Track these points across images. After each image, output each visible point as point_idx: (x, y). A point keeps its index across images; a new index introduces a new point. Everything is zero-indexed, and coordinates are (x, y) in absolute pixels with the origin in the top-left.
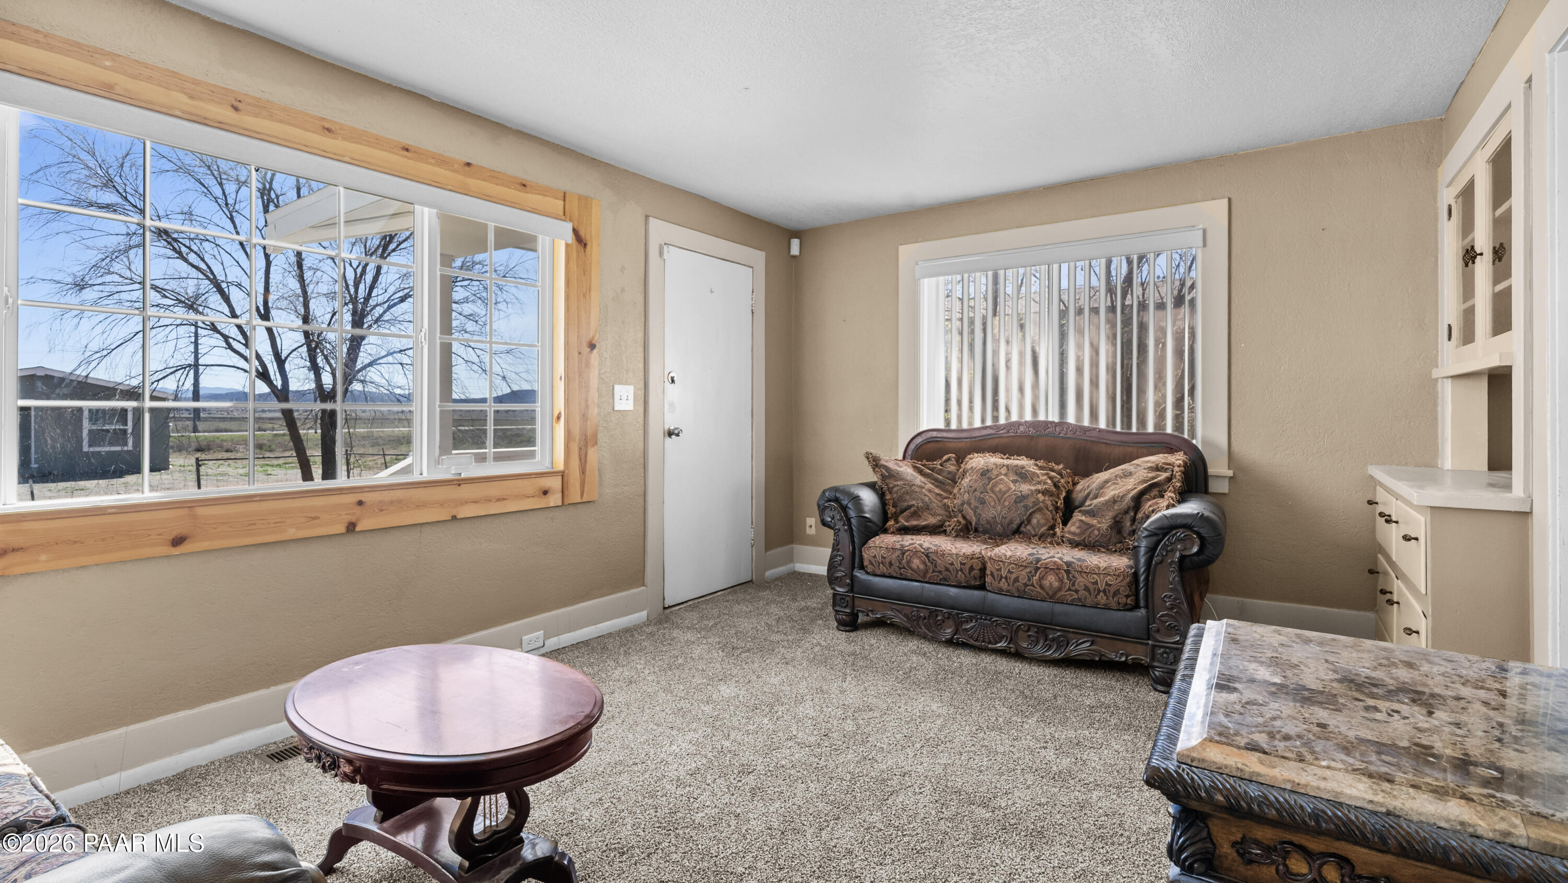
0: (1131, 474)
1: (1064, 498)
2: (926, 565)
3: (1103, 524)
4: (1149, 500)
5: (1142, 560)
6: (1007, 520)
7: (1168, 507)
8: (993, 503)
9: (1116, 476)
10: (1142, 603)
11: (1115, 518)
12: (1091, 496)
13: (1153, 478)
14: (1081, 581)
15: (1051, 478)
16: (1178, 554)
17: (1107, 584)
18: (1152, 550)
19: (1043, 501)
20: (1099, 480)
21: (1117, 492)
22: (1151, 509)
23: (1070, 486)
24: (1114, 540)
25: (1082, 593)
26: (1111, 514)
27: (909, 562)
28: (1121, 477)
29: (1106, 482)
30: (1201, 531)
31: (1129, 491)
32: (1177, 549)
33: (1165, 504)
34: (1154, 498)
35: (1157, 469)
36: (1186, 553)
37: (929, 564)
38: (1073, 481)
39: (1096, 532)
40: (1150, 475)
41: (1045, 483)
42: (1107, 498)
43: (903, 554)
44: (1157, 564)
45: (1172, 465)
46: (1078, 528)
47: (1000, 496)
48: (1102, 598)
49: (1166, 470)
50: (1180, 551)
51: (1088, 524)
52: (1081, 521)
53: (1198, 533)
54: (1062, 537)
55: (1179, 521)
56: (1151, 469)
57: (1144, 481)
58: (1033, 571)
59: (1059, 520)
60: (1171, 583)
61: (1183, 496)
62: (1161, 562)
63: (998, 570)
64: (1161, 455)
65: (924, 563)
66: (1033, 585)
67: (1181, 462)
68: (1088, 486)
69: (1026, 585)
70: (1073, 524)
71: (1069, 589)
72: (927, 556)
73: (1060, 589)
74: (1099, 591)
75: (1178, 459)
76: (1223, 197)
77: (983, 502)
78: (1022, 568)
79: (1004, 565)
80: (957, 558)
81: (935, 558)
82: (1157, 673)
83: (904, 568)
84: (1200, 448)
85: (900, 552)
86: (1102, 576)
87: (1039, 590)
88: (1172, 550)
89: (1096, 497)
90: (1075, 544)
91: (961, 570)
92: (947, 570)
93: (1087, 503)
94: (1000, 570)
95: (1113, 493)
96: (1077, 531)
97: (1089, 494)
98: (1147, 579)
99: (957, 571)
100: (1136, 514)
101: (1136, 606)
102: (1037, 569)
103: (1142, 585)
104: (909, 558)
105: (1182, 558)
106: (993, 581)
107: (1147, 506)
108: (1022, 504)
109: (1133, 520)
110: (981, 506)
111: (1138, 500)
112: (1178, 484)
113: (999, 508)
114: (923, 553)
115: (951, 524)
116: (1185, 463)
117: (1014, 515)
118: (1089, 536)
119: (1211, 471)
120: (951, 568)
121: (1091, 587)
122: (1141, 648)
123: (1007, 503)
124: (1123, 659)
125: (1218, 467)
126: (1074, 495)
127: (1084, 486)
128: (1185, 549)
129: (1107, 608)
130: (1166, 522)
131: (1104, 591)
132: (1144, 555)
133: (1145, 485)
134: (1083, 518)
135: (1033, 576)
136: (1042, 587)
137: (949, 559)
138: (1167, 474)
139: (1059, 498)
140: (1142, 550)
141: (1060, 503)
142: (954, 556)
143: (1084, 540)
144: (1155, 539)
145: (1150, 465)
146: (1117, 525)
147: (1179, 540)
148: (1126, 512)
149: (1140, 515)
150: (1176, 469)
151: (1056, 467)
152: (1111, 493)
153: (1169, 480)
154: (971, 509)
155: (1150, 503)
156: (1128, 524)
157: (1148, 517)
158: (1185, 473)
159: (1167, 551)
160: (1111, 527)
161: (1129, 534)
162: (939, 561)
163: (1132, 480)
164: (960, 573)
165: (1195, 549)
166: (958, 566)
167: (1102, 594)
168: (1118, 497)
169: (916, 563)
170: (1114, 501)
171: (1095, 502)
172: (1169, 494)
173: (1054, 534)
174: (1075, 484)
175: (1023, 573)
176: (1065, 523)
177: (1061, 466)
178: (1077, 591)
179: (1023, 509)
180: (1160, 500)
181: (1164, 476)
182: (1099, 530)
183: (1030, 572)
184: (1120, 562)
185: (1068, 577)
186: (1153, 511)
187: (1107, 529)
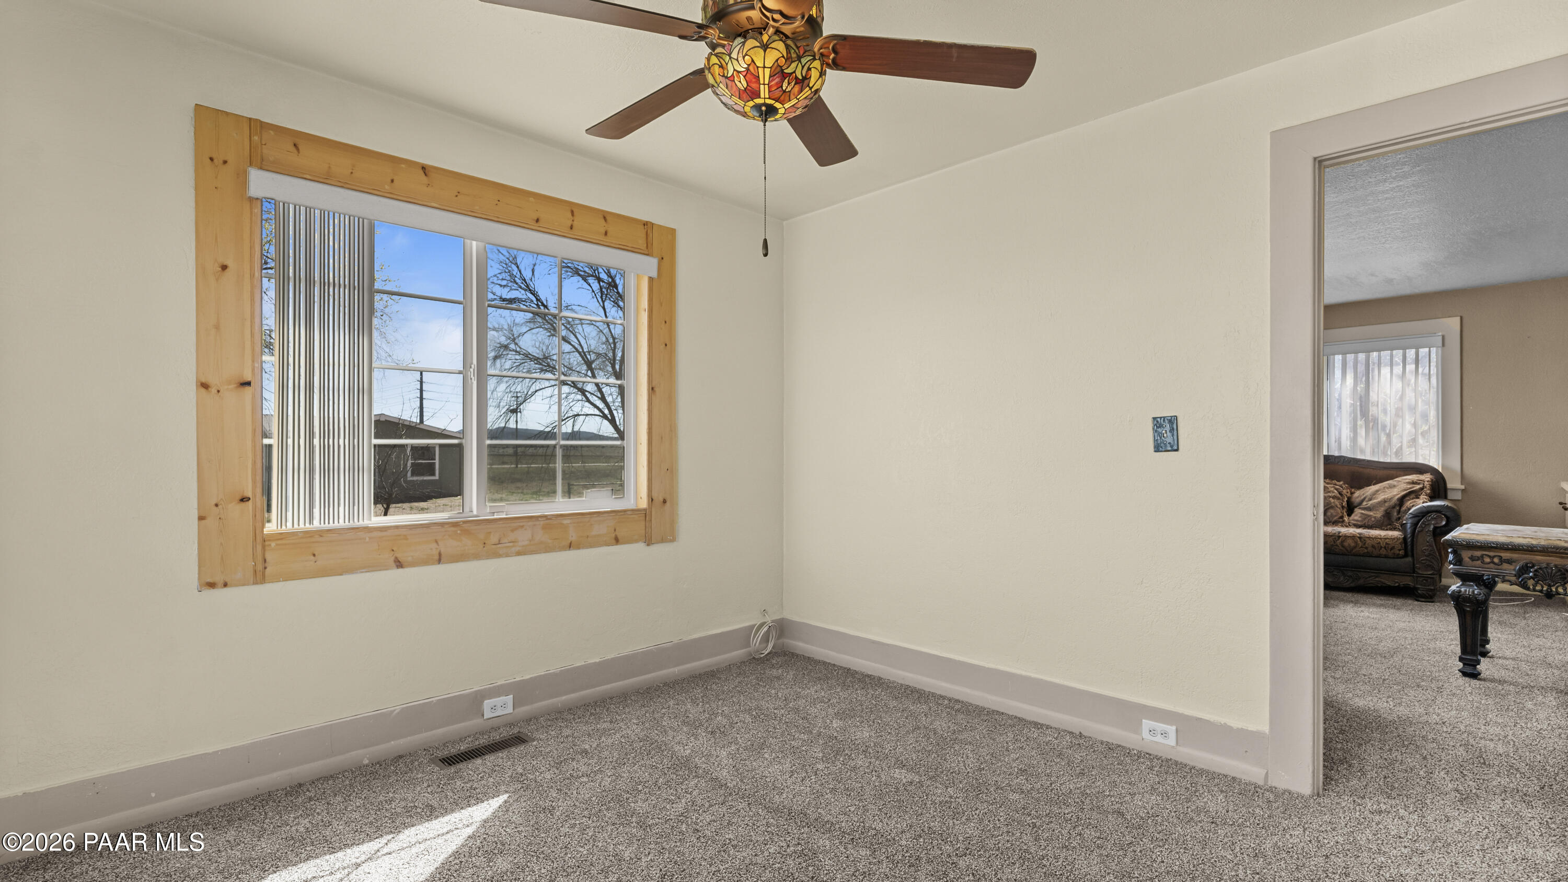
0: (1394, 486)
1: (1347, 501)
3: (1378, 514)
4: (1409, 500)
5: (1409, 531)
7: (1423, 503)
9: (1384, 488)
10: (1410, 553)
11: (1386, 511)
12: (1367, 499)
13: (1410, 488)
14: (1368, 541)
15: (1336, 489)
16: (1432, 527)
17: (1387, 544)
18: (1415, 525)
19: (1334, 502)
20: (1371, 491)
21: (1386, 496)
22: (1412, 505)
23: (1349, 495)
24: (1385, 523)
25: (1370, 549)
26: (1383, 509)
28: (1388, 488)
29: (1377, 491)
30: (1447, 514)
31: (1395, 496)
32: (1432, 524)
33: (1421, 501)
34: (1413, 499)
35: (1413, 483)
36: (1437, 525)
38: (1351, 491)
39: (1373, 518)
40: (1409, 486)
41: (1333, 492)
42: (1379, 500)
44: (1419, 532)
45: (1424, 481)
46: (1360, 517)
48: (1383, 552)
49: (1419, 484)
50: (1433, 524)
51: (1366, 515)
52: (1362, 513)
53: (1445, 516)
54: (1349, 523)
55: (1433, 509)
56: (1409, 483)
57: (1405, 490)
58: (1337, 538)
59: (1345, 514)
60: (1428, 542)
61: (1432, 498)
62: (1422, 531)
64: (1414, 475)
66: (1337, 545)
67: (1429, 479)
68: (1363, 494)
70: (1356, 515)
71: (1362, 547)
73: (1355, 547)
74: (1381, 547)
75: (1427, 477)
76: (1456, 316)
82: (1419, 592)
84: (1440, 471)
86: (1383, 539)
87: (1341, 548)
88: (1428, 524)
89: (1370, 500)
90: (1357, 526)
93: (1364, 503)
95: (1383, 497)
96: (1360, 519)
97: (1365, 498)
98: (1412, 541)
100: (1400, 508)
101: (1406, 556)
102: (1339, 537)
103: (1409, 544)
105: (1435, 528)
107: (1408, 504)
109: (1399, 512)
111: (1402, 500)
112: (1429, 491)
116: (1432, 480)
118: (1368, 522)
119: (1449, 486)
121: (1376, 545)
122: (1409, 578)
124: (1397, 585)
125: (1454, 483)
126: (1353, 500)
127: (1358, 494)
128: (1437, 523)
129: (1386, 557)
130: (1425, 510)
131: (1385, 548)
132: (1411, 527)
133: (1406, 492)
134: (1363, 512)
135: (1337, 540)
136: (1343, 546)
138: (1421, 486)
139: (1343, 501)
140: (1409, 525)
141: (1345, 504)
143: (1365, 524)
144: (1417, 519)
145: (1407, 481)
146: (1387, 514)
147: (1433, 519)
148: (1394, 507)
149: (1404, 508)
150: (1426, 483)
151: (1338, 483)
152: (1380, 497)
153: (1422, 489)
155: (1410, 502)
156: (1395, 514)
157: (1409, 509)
158: (1431, 485)
159: (1426, 525)
160: (1383, 516)
161: (1396, 520)
163: (1396, 490)
165: (1444, 523)
167: (1383, 549)
168: (1388, 499)
170: (1385, 501)
171: (1371, 502)
172: (1422, 497)
173: (1343, 521)
174: (1352, 493)
175: (1330, 539)
176: (1349, 515)
177: (1341, 483)
178: (1366, 548)
180: (1418, 500)
181: (1418, 487)
182: (1375, 517)
183: (1335, 539)
184: (1396, 534)
185: (1361, 541)
186: (1413, 506)
187: (1380, 517)
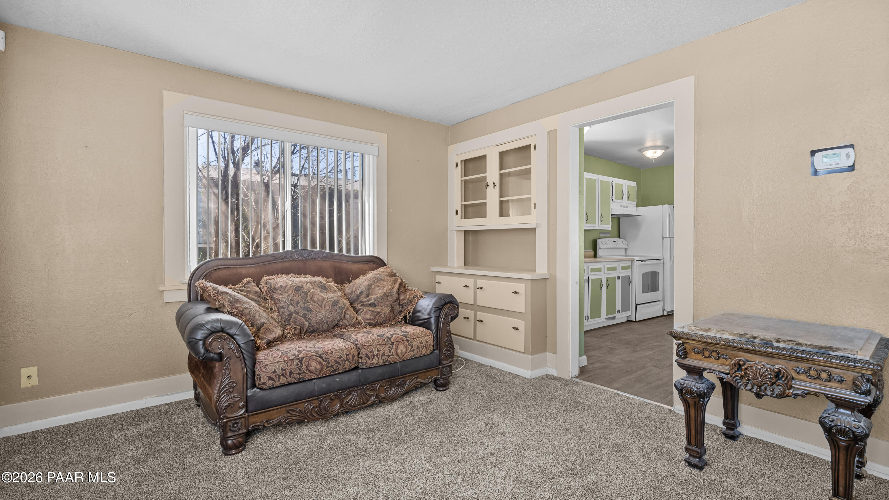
2: (322, 364)
5: (435, 324)
6: (331, 319)
8: (317, 310)
10: (435, 347)
14: (415, 344)
16: (450, 317)
25: (416, 350)
27: (307, 367)
30: (456, 303)
32: (450, 314)
36: (453, 315)
37: (323, 363)
39: (383, 316)
43: (301, 361)
47: (320, 303)
53: (456, 305)
55: (447, 300)
58: (391, 346)
60: (448, 333)
62: (444, 323)
63: (371, 352)
65: (320, 363)
69: (389, 356)
71: (410, 351)
72: (321, 357)
74: (423, 347)
77: (309, 310)
78: (384, 346)
79: (374, 347)
80: (343, 352)
81: (327, 357)
83: (304, 372)
85: (297, 361)
86: (423, 338)
87: (395, 356)
91: (347, 360)
92: (337, 362)
94: (372, 351)
99: (345, 361)
101: (434, 350)
102: (392, 344)
103: (435, 338)
104: (307, 363)
106: (368, 360)
108: (338, 307)
110: (308, 313)
113: (323, 312)
114: (316, 356)
115: (290, 331)
117: (335, 315)
120: (339, 360)
122: (436, 371)
123: (327, 308)
129: (424, 355)
132: (436, 321)
135: (392, 349)
136: (397, 354)
137: (338, 354)
140: (434, 319)
142: (340, 351)
147: (450, 310)
153: (402, 281)
154: (301, 317)
162: (331, 359)
164: (347, 362)
166: (345, 357)
169: (314, 365)
175: (386, 349)
178: (414, 350)
179: (339, 310)
182: (384, 314)
183: (390, 347)
185: (408, 343)
187: (389, 313)
